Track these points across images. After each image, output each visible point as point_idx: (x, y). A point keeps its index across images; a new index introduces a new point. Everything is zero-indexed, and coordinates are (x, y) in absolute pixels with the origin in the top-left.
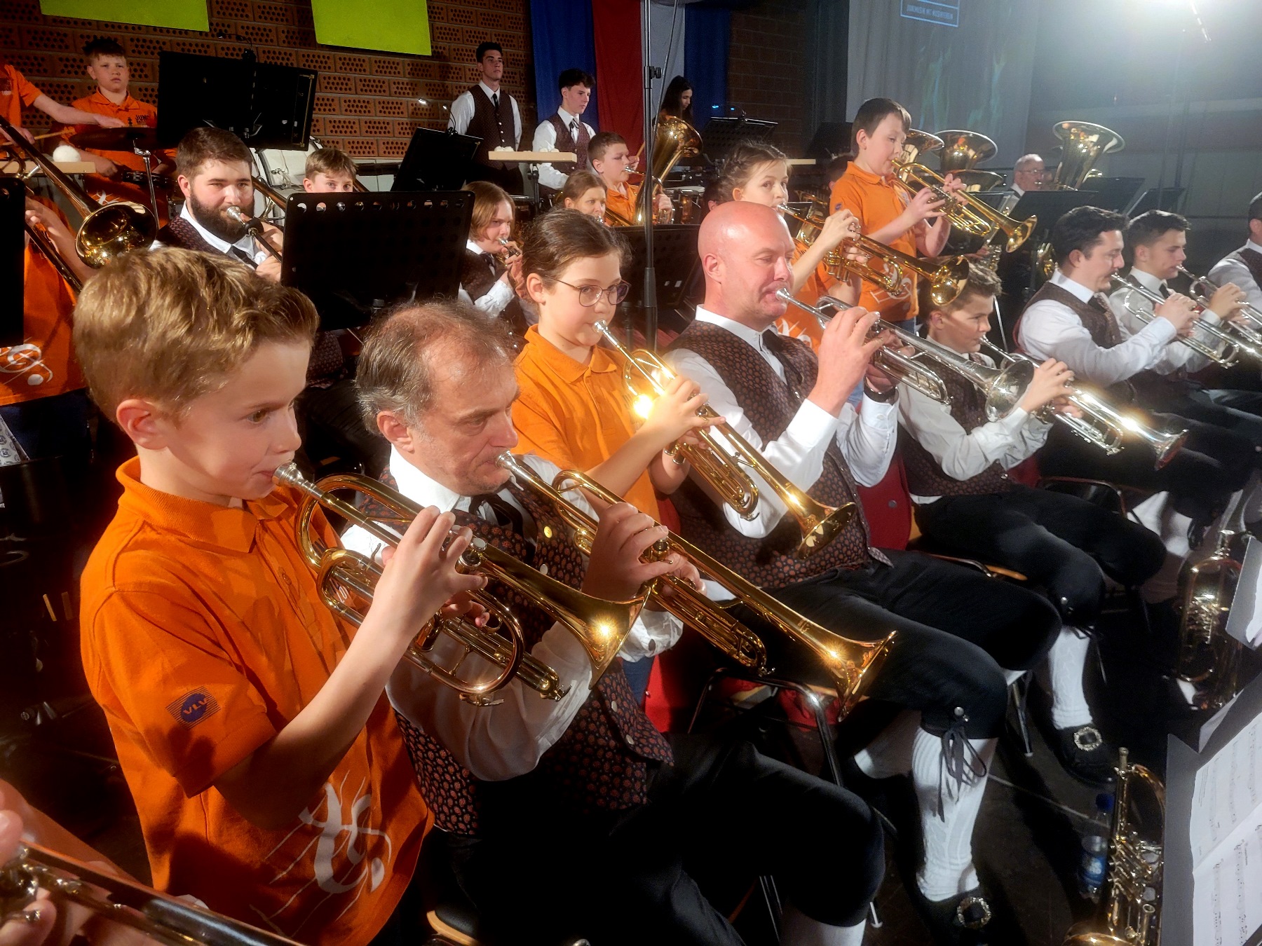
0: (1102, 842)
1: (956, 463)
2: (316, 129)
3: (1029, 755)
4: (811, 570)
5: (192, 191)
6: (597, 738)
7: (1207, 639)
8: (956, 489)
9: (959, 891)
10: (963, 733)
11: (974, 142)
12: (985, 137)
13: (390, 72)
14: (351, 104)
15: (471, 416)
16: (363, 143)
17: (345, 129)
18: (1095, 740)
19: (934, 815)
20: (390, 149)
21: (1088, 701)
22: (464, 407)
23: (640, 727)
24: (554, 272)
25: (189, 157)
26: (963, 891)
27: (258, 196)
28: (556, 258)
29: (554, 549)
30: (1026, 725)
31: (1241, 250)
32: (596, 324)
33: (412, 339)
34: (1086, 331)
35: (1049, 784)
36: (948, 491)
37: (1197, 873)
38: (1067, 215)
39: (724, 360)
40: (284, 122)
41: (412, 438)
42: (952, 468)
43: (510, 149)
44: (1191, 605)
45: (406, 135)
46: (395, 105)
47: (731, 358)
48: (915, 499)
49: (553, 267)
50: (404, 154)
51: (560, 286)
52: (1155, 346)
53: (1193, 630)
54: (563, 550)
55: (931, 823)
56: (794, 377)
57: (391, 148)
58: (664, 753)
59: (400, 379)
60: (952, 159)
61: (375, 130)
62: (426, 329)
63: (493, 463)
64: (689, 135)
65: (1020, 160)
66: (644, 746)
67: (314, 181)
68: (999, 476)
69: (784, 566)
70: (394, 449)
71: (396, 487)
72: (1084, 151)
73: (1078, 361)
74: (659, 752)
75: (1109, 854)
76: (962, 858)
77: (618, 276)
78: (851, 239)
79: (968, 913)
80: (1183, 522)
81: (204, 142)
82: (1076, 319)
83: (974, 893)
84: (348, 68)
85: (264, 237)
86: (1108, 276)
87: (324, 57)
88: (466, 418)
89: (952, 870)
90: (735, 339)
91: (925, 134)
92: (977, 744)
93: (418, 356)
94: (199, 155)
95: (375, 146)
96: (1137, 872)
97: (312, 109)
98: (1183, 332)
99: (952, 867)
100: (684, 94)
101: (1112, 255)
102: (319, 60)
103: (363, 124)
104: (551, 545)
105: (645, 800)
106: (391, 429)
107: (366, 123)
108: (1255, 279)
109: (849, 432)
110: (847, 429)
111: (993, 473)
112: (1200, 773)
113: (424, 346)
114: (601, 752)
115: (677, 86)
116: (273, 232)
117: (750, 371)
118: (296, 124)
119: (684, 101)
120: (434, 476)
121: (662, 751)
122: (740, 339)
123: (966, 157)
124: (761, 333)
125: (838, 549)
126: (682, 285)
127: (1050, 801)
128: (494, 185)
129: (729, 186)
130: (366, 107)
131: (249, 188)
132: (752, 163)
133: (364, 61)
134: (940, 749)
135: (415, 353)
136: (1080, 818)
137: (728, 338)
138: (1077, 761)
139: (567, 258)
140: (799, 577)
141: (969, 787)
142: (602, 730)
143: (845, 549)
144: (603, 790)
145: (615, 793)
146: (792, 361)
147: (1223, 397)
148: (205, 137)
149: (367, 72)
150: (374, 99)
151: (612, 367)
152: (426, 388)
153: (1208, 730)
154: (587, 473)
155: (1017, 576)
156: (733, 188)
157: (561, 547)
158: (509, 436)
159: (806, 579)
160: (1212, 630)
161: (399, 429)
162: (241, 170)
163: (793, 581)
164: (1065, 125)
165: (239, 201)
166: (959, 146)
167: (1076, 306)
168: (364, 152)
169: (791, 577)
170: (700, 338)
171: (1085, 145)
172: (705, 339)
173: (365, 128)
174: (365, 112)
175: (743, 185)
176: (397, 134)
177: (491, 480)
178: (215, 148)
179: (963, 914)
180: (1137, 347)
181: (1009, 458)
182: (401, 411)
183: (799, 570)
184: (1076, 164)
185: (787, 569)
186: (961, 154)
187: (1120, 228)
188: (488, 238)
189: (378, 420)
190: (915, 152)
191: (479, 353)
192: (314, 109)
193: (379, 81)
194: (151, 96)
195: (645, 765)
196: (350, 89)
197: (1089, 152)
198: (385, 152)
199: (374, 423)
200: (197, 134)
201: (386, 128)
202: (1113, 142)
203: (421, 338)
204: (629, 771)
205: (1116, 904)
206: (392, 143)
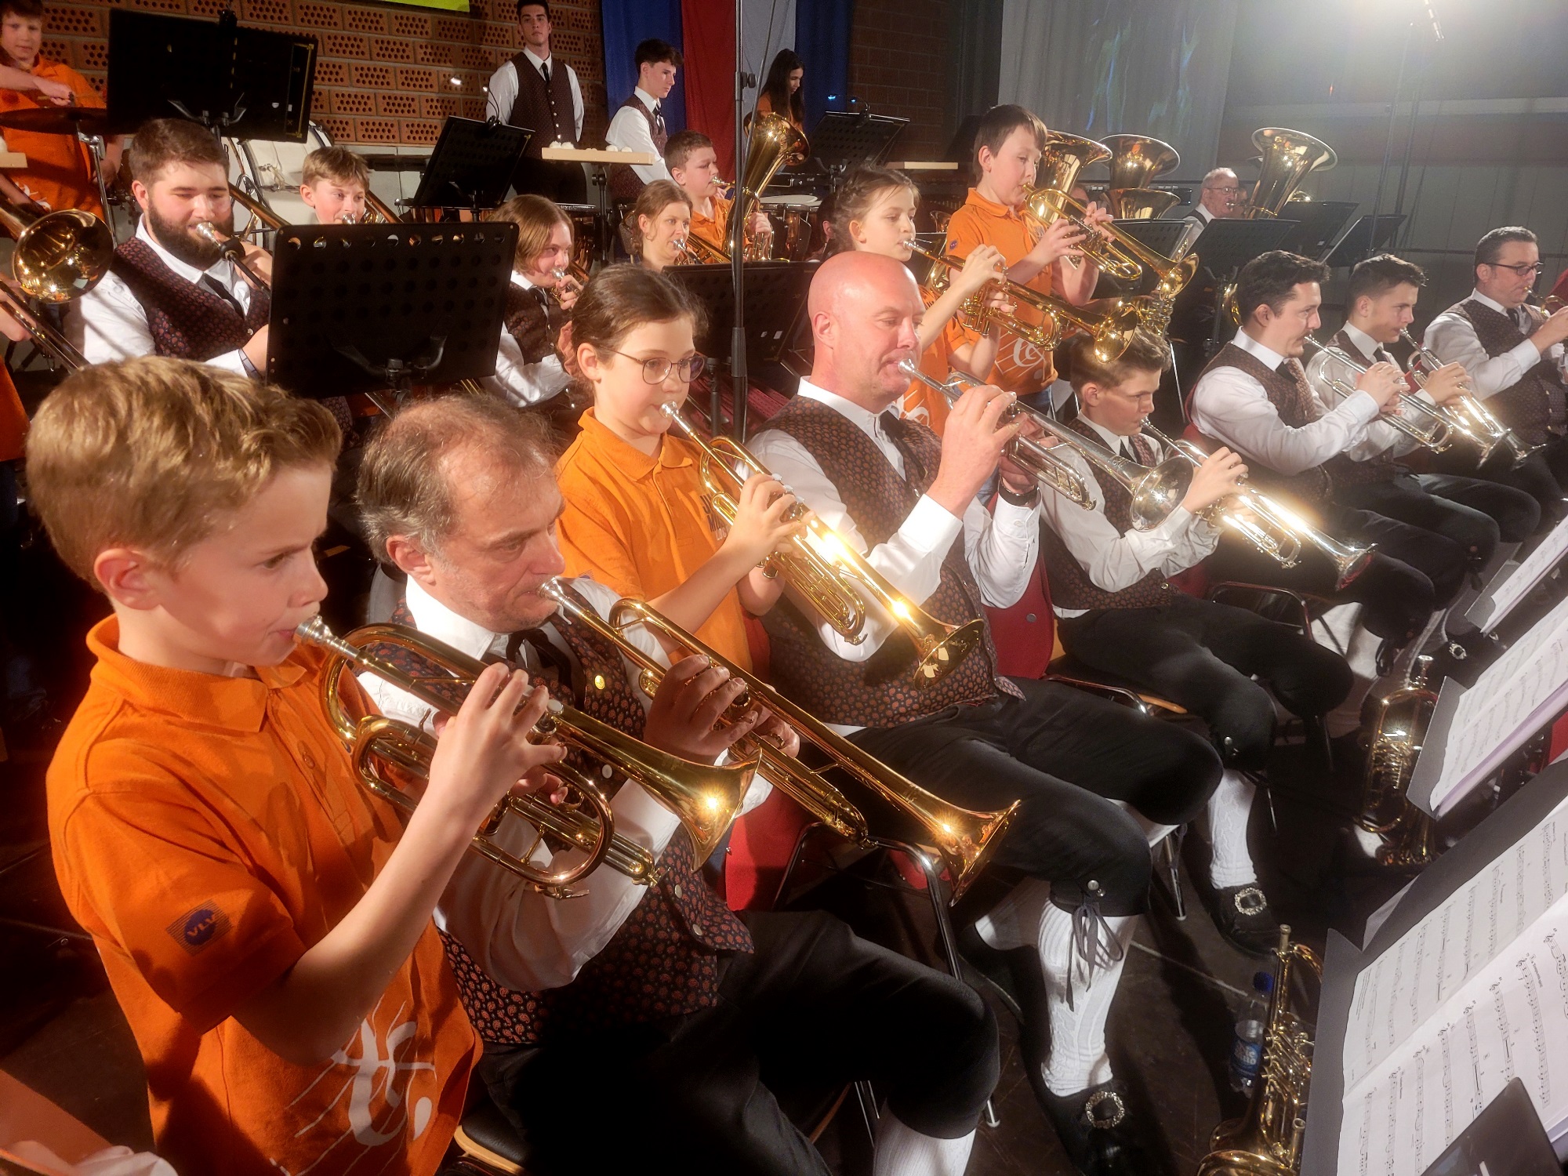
0: (1259, 1026)
1: (1106, 572)
2: (319, 104)
3: (1182, 918)
4: (926, 707)
5: (151, 202)
6: (656, 930)
7: (1395, 784)
8: (1108, 601)
9: (1090, 1084)
10: (1098, 911)
11: (1151, 151)
12: (1166, 144)
13: (415, 32)
14: (364, 73)
15: (504, 541)
16: (380, 124)
17: (357, 105)
18: (1259, 903)
19: (1062, 1002)
20: (417, 134)
21: (1251, 858)
22: (497, 529)
23: (708, 913)
24: (611, 341)
25: (147, 158)
26: (1094, 1084)
27: (239, 209)
28: (613, 323)
29: (608, 702)
30: (1179, 885)
31: (1465, 301)
32: (664, 406)
33: (426, 444)
34: (1272, 406)
35: (1204, 954)
36: (1097, 603)
37: (1346, 1101)
38: (1255, 261)
39: (826, 447)
40: (275, 105)
41: (431, 565)
42: (1101, 578)
43: (569, 146)
44: (1380, 744)
45: (437, 116)
46: (422, 75)
47: (836, 444)
48: (1058, 611)
49: (609, 335)
50: (435, 142)
51: (618, 359)
52: (1354, 426)
53: (1380, 772)
54: (619, 703)
55: (1058, 1009)
56: (915, 471)
57: (417, 132)
58: (739, 938)
59: (412, 495)
60: (1124, 171)
61: (396, 107)
62: (442, 433)
63: (535, 593)
64: (793, 134)
65: (1209, 175)
66: (715, 935)
67: (315, 189)
68: (1158, 585)
69: (892, 702)
70: (410, 578)
71: (414, 625)
72: (1290, 164)
73: (1260, 444)
74: (734, 940)
75: (1264, 1046)
76: (1093, 1049)
77: (692, 346)
78: (996, 281)
79: (1098, 1111)
80: (1371, 642)
81: (165, 138)
82: (1261, 391)
83: (1107, 1086)
84: (360, 25)
85: (244, 262)
86: (1301, 338)
87: (328, 9)
88: (499, 542)
89: (1081, 1061)
90: (843, 421)
91: (1089, 141)
92: (1114, 922)
93: (434, 469)
94: (157, 153)
95: (396, 128)
96: (1294, 1068)
97: (312, 78)
98: (1385, 410)
99: (1082, 1058)
100: (792, 75)
101: (1309, 310)
102: (322, 14)
103: (380, 99)
104: (603, 698)
105: (715, 1001)
106: (405, 557)
107: (384, 98)
108: (1480, 339)
109: (980, 540)
110: (978, 536)
111: (1151, 582)
112: (1361, 975)
113: (440, 456)
114: (661, 947)
115: (783, 63)
116: (256, 255)
117: (859, 462)
118: (290, 108)
119: (793, 82)
120: (462, 612)
121: (738, 938)
122: (850, 421)
123: (1141, 168)
124: (878, 416)
125: (957, 681)
126: (782, 336)
127: (1203, 975)
128: (547, 201)
129: (844, 219)
130: (384, 77)
131: (227, 198)
132: (872, 188)
133: (381, 16)
134: (1070, 927)
135: (431, 464)
136: (1237, 994)
137: (835, 420)
138: (1237, 927)
139: (627, 323)
140: (911, 716)
141: (1103, 970)
142: (663, 920)
143: (966, 680)
144: (663, 991)
145: (677, 994)
146: (915, 451)
147: (1434, 484)
148: (166, 131)
149: (386, 31)
150: (395, 68)
151: (688, 461)
152: (447, 508)
153: (1375, 922)
154: (652, 603)
155: (1175, 708)
156: (849, 221)
157: (617, 699)
158: (553, 561)
159: (919, 718)
160: (1402, 772)
161: (417, 557)
162: (214, 175)
163: (903, 719)
164: (1268, 132)
165: (213, 215)
166: (1133, 155)
167: (1262, 374)
168: (381, 137)
169: (901, 715)
170: (799, 418)
171: (1290, 158)
172: (807, 419)
173: (382, 104)
174: (382, 83)
175: (860, 217)
176: (424, 113)
177: (535, 613)
178: (179, 146)
179: (1093, 1111)
180: (1332, 426)
181: (1171, 564)
182: (416, 536)
183: (911, 705)
184: (1275, 181)
185: (896, 705)
186: (1135, 165)
187: (1317, 280)
188: (539, 271)
189: (388, 547)
190: (1077, 164)
191: (512, 462)
192: (316, 78)
193: (401, 44)
194: (100, 55)
195: (715, 958)
196: (363, 53)
197: (1294, 166)
198: (409, 137)
199: (383, 549)
200: (156, 127)
201: (410, 105)
202: (1325, 157)
203: (436, 446)
204: (696, 967)
205: (1271, 1105)
206: (419, 126)
